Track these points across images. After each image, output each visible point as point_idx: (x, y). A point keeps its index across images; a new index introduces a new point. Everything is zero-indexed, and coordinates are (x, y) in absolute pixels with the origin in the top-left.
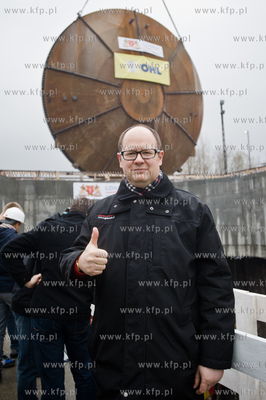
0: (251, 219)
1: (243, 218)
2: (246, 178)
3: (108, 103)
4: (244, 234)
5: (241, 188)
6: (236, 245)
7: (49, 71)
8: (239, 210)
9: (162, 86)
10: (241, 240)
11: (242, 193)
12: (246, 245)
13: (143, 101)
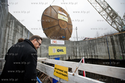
0: (91, 50)
1: (89, 50)
2: (89, 41)
3: (56, 23)
4: (89, 53)
5: (88, 43)
6: (87, 56)
7: (43, 15)
8: (88, 48)
9: (67, 22)
10: (88, 55)
11: (88, 44)
12: (90, 56)
13: (63, 24)
